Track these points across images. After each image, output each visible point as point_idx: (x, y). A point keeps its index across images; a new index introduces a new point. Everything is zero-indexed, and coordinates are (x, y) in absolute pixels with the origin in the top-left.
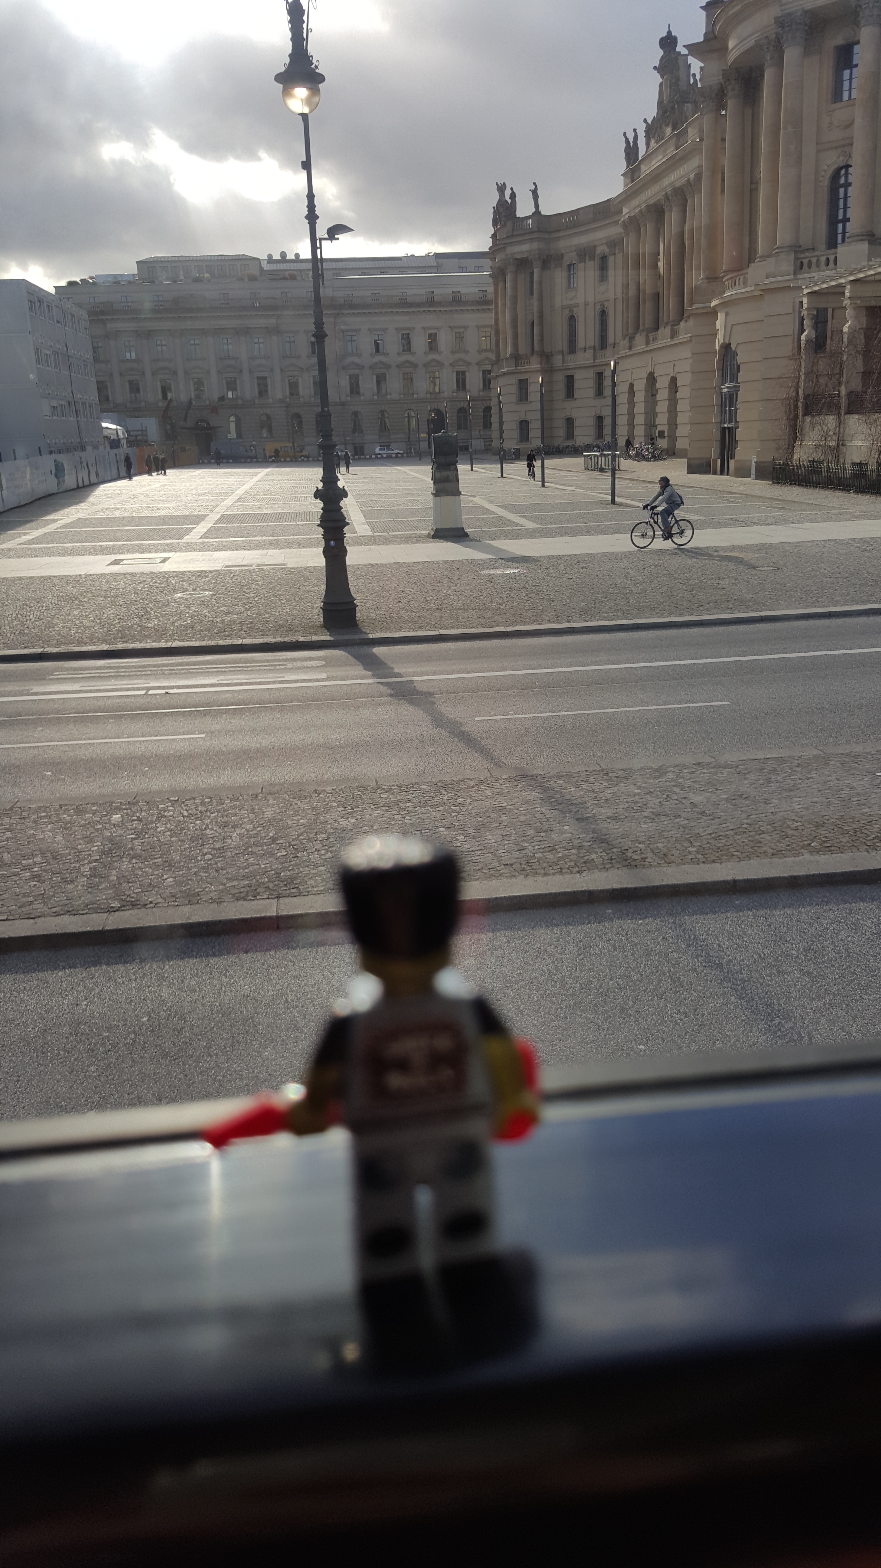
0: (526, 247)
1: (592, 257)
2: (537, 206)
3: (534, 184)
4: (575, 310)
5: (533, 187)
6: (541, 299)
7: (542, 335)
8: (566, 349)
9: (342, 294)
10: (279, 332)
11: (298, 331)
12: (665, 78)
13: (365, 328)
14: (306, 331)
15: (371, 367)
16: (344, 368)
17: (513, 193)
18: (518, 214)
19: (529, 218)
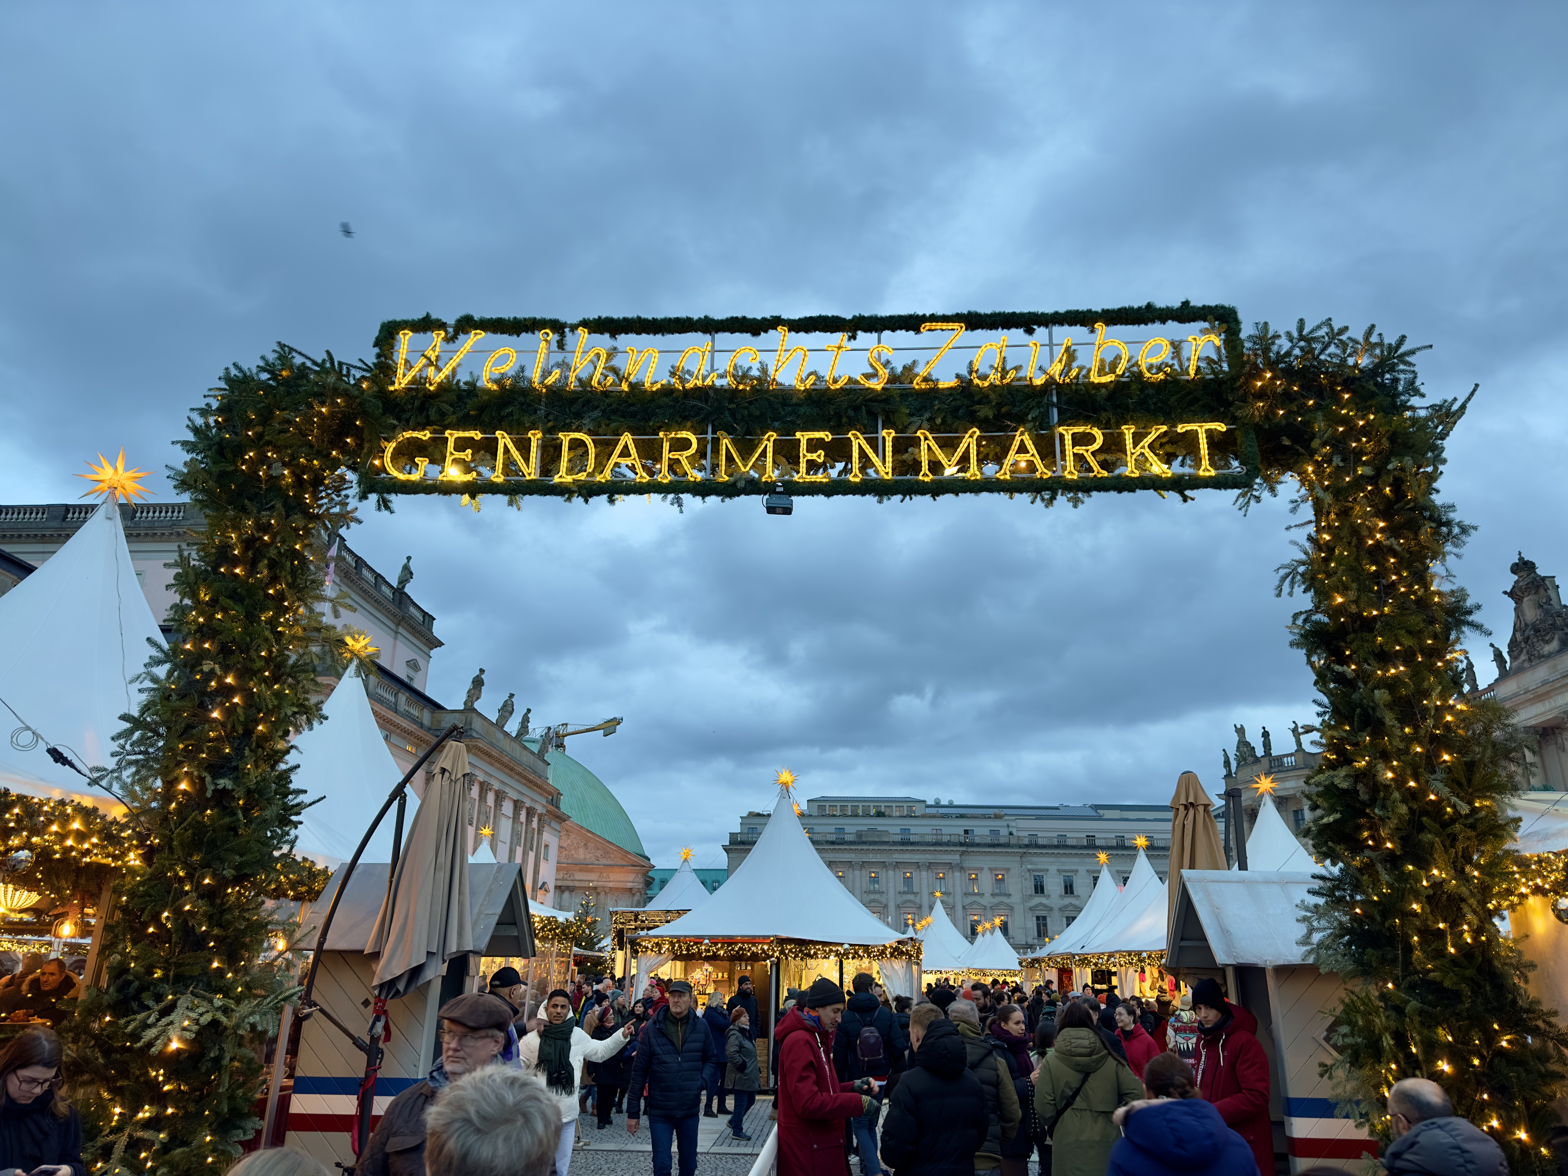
2: (1299, 744)
9: (1026, 834)
10: (962, 869)
11: (982, 869)
12: (1526, 599)
13: (1053, 869)
14: (990, 869)
15: (1060, 910)
16: (1031, 908)
17: (1266, 734)
18: (1274, 752)
19: (1291, 755)
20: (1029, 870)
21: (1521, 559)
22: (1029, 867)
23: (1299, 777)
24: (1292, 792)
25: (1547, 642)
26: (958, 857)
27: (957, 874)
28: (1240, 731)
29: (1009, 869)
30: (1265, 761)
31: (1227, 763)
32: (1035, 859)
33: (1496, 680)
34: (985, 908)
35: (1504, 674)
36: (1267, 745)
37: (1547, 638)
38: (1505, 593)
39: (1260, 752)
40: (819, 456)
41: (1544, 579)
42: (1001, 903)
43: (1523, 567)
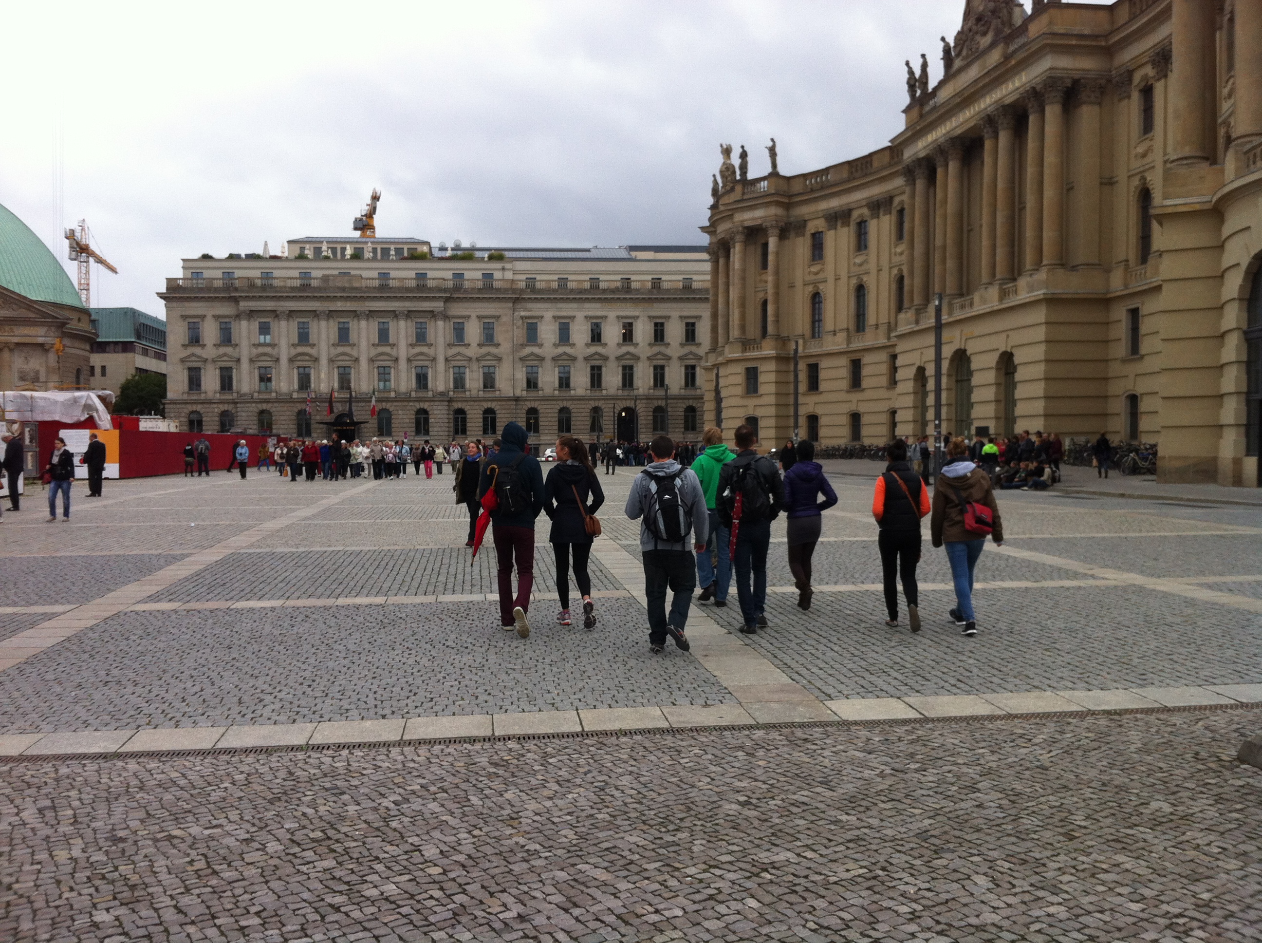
0: (759, 213)
1: (846, 224)
2: (774, 165)
3: (772, 140)
4: (821, 287)
5: (770, 144)
6: (777, 273)
7: (777, 315)
8: (808, 332)
9: (524, 277)
10: (446, 317)
11: (469, 317)
13: (548, 315)
14: (478, 317)
15: (554, 359)
16: (521, 359)
17: (744, 154)
18: (750, 176)
19: (763, 179)
20: (522, 317)
22: (523, 314)
23: (767, 205)
24: (759, 222)
25: (984, 34)
26: (441, 304)
27: (440, 323)
28: (726, 151)
29: (499, 317)
31: (715, 188)
32: (530, 305)
34: (470, 359)
35: (947, 74)
39: (738, 175)
42: (488, 354)
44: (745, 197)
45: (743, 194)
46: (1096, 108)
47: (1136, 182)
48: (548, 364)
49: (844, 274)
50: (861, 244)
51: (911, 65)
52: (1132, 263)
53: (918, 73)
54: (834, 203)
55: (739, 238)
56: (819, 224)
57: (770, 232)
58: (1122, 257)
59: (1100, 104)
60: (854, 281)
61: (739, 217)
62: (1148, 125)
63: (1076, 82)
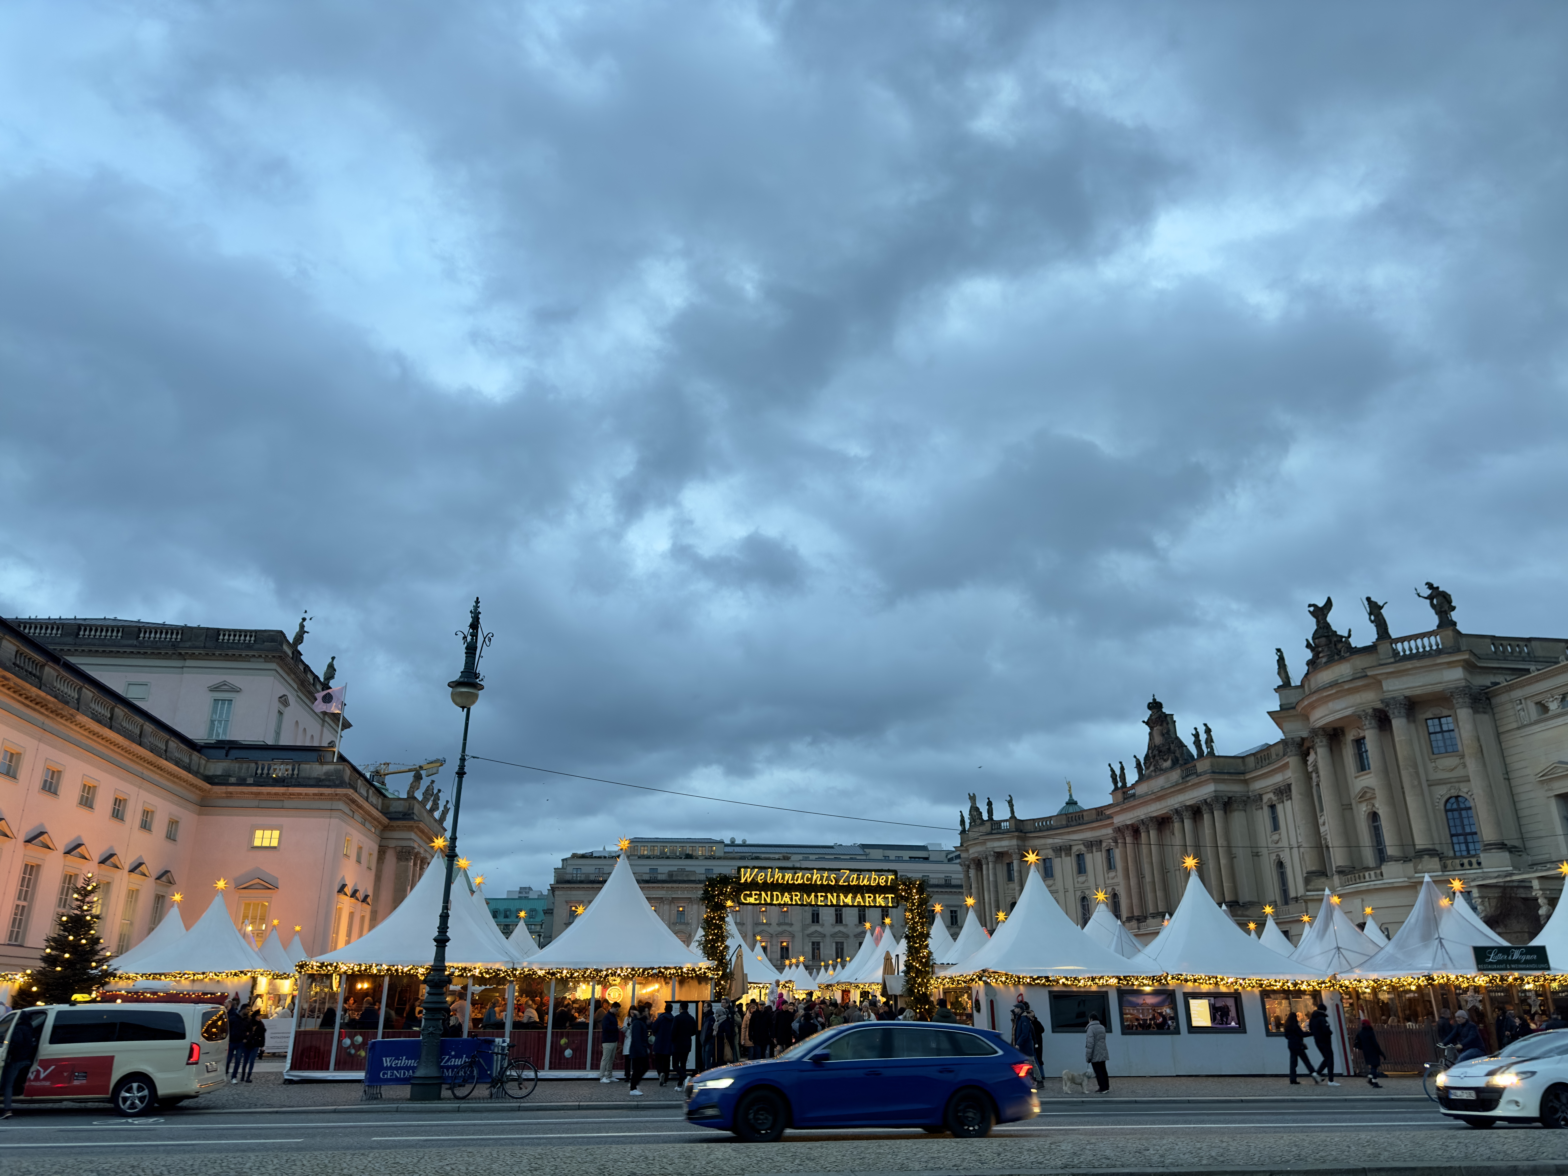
0: (1005, 843)
1: (1068, 854)
2: (1012, 812)
3: (1010, 796)
5: (1009, 798)
12: (1155, 728)
16: (808, 935)
17: (990, 804)
18: (995, 818)
19: (1006, 821)
21: (1154, 700)
23: (1011, 838)
24: (1006, 849)
25: (1165, 760)
28: (973, 798)
30: (988, 824)
31: (963, 822)
33: (1136, 782)
35: (1142, 778)
36: (990, 812)
37: (1165, 758)
38: (1144, 722)
39: (985, 817)
40: (822, 899)
41: (1166, 715)
42: (784, 931)
43: (1155, 706)
44: (994, 832)
45: (992, 829)
46: (1243, 813)
47: (1273, 857)
48: (828, 940)
49: (1071, 890)
50: (1081, 869)
51: (1112, 766)
52: (1278, 902)
53: (1118, 772)
54: (1058, 841)
55: (990, 859)
56: (1050, 854)
57: (1014, 856)
58: (1273, 899)
59: (1245, 811)
60: (1079, 894)
61: (990, 845)
62: (1276, 827)
63: (1230, 798)
